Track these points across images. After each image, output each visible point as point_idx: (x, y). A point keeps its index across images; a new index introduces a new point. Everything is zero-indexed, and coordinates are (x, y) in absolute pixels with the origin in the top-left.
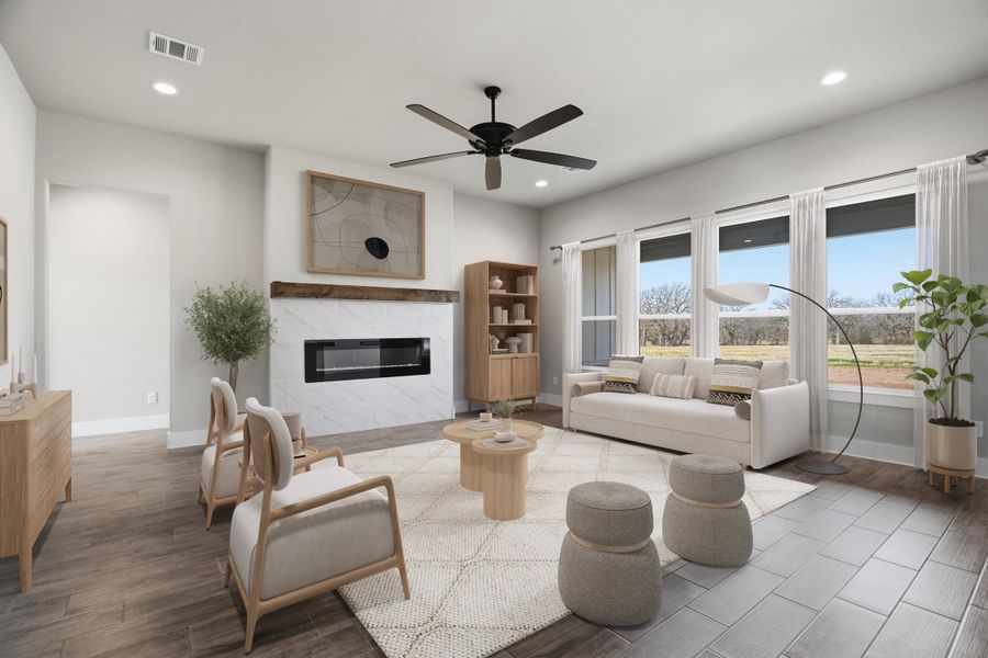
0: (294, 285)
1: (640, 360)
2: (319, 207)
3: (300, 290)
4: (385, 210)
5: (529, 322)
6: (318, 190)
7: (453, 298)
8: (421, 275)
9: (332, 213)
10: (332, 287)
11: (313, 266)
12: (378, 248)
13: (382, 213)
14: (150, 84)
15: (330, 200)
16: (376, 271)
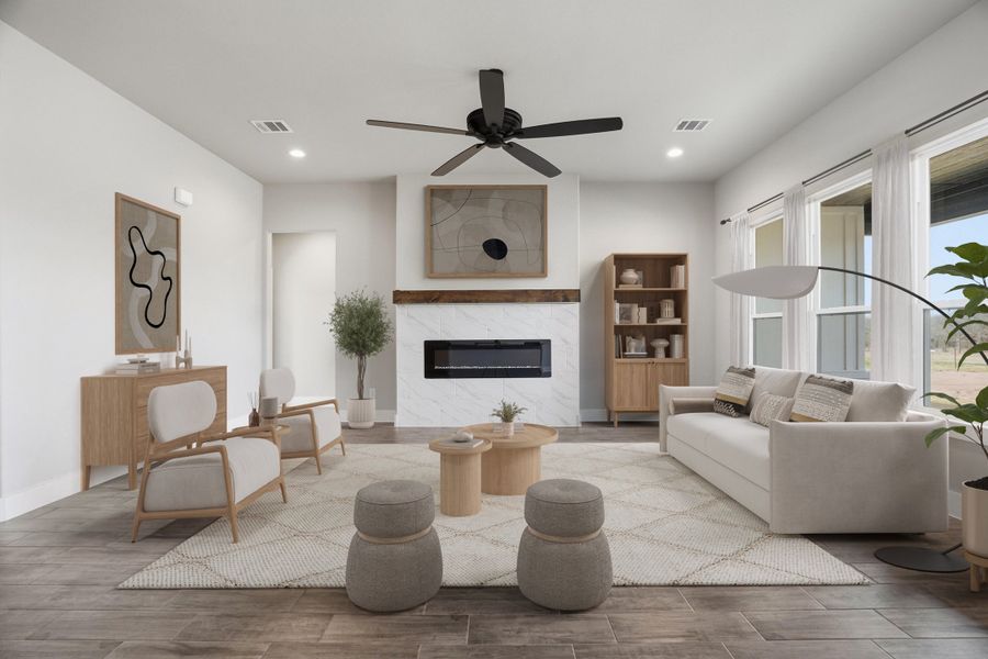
0: (408, 292)
1: (750, 373)
2: (438, 217)
3: (415, 297)
4: (504, 210)
5: (678, 322)
6: (438, 201)
7: (570, 297)
8: (543, 273)
9: (452, 221)
10: (442, 293)
11: (432, 272)
12: (496, 249)
13: (500, 214)
14: (287, 152)
15: (449, 208)
16: (494, 272)
